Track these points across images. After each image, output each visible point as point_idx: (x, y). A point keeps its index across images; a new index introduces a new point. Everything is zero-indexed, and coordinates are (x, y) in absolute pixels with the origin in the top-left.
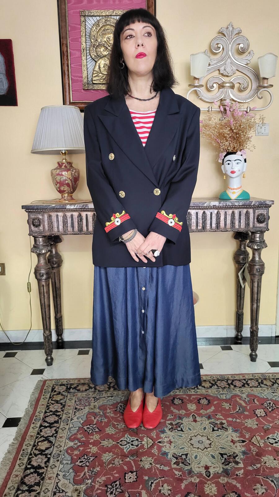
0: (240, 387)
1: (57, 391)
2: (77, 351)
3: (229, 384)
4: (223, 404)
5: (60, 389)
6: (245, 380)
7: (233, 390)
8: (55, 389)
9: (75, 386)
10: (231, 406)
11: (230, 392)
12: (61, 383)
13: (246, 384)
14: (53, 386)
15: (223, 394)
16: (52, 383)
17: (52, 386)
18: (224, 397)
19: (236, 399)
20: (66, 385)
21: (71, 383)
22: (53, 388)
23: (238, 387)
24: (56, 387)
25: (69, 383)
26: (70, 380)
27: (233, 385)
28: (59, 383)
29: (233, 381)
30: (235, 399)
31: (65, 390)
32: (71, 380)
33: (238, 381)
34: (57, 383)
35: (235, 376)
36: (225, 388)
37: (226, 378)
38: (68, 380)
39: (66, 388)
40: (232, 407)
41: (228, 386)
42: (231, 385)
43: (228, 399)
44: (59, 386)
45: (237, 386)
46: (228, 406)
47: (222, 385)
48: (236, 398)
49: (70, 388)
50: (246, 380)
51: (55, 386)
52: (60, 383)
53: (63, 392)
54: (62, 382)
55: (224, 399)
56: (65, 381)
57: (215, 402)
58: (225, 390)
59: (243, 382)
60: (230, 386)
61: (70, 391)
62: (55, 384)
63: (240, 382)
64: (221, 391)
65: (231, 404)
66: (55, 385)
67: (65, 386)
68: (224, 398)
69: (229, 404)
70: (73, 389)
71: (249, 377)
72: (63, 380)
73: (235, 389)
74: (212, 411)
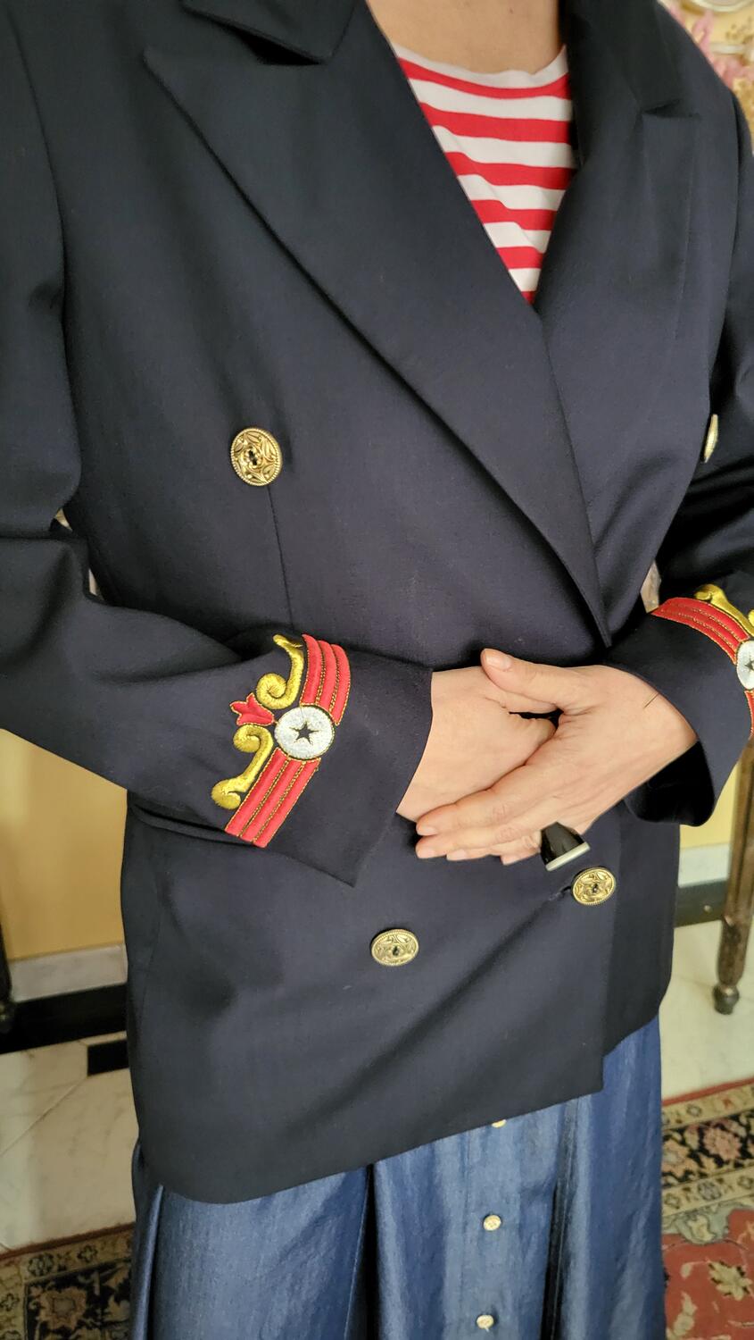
0: (738, 1166)
1: (51, 1327)
2: (76, 1052)
3: (693, 1155)
4: (714, 1274)
5: (63, 1307)
6: (735, 1118)
7: (721, 1181)
8: (43, 1316)
9: (120, 1280)
10: (747, 1282)
11: (713, 1198)
12: (61, 1269)
13: (749, 1143)
14: (30, 1299)
15: (692, 1215)
16: (19, 1274)
17: (21, 1293)
18: (704, 1230)
19: (749, 1235)
20: (81, 1279)
21: (103, 1258)
22: (32, 1307)
23: (731, 1166)
24: (44, 1301)
25: (94, 1263)
26: (90, 1243)
27: (707, 1153)
28: (49, 1269)
29: (701, 1131)
30: (744, 1234)
31: (86, 1315)
32: (98, 1244)
33: (718, 1131)
34: (42, 1274)
35: (698, 1103)
36: (686, 1177)
37: (674, 1124)
38: (84, 1244)
39: (88, 1302)
40: (751, 1286)
41: (692, 1165)
42: (704, 1159)
43: (720, 1237)
44: (55, 1293)
45: (725, 1157)
46: (736, 1280)
47: (674, 1166)
48: (745, 1228)
49: (106, 1292)
50: (743, 1120)
51: (35, 1292)
52: (55, 1272)
53: (80, 1324)
54: (62, 1262)
55: (707, 1245)
56: (74, 1250)
57: (686, 1270)
58: (693, 1186)
59: (736, 1135)
60: (700, 1164)
61: (108, 1319)
62: (33, 1279)
63: (725, 1134)
64: (684, 1201)
65: (744, 1268)
66: (36, 1285)
67: (80, 1286)
68: (708, 1238)
69: (734, 1271)
70: (117, 1301)
71: (745, 1104)
72: (62, 1251)
73: (725, 1177)
74: (691, 1323)
